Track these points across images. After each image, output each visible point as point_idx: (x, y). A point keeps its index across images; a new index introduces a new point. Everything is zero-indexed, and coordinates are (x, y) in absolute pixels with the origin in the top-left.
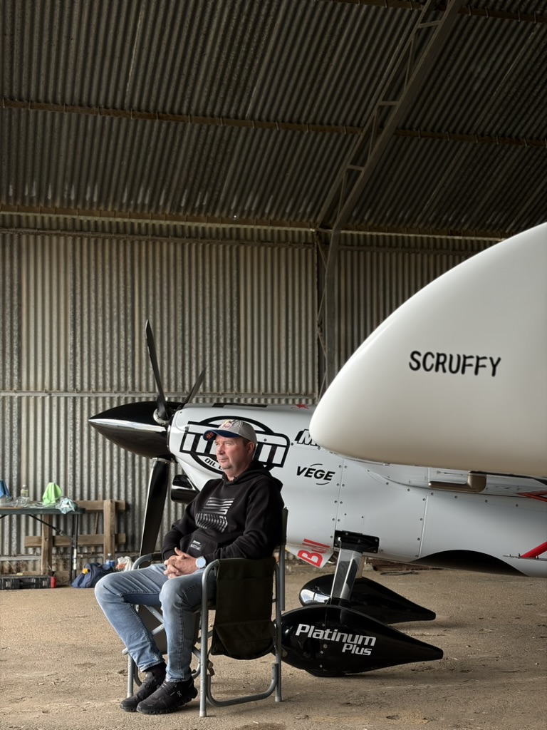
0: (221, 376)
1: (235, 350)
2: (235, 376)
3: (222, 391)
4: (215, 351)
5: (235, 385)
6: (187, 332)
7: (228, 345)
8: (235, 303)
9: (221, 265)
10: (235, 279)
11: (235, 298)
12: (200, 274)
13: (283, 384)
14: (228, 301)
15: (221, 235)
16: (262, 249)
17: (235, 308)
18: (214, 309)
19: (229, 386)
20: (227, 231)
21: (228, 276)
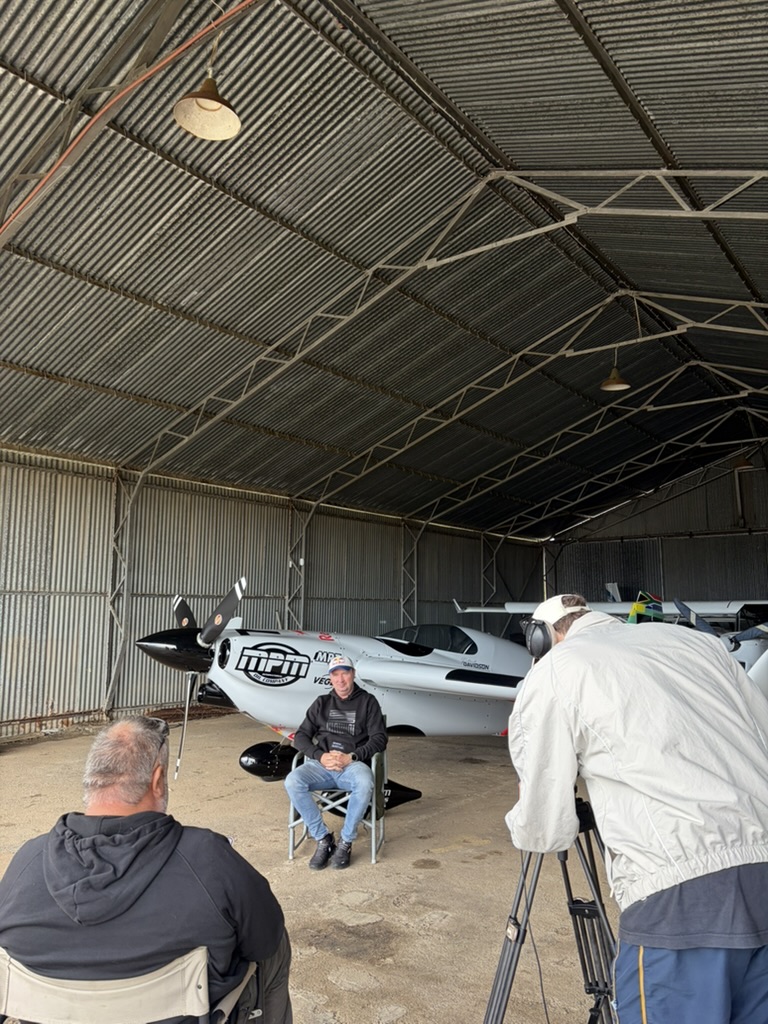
0: (37, 578)
1: (49, 556)
2: (48, 577)
3: (36, 590)
4: (33, 557)
5: (47, 585)
6: (11, 541)
7: (44, 552)
8: (51, 519)
9: (42, 488)
10: (52, 500)
11: (51, 515)
12: (26, 494)
13: (84, 585)
14: (46, 517)
15: (44, 465)
16: (75, 478)
17: (51, 523)
18: (35, 523)
19: (42, 586)
20: (49, 462)
21: (47, 497)
